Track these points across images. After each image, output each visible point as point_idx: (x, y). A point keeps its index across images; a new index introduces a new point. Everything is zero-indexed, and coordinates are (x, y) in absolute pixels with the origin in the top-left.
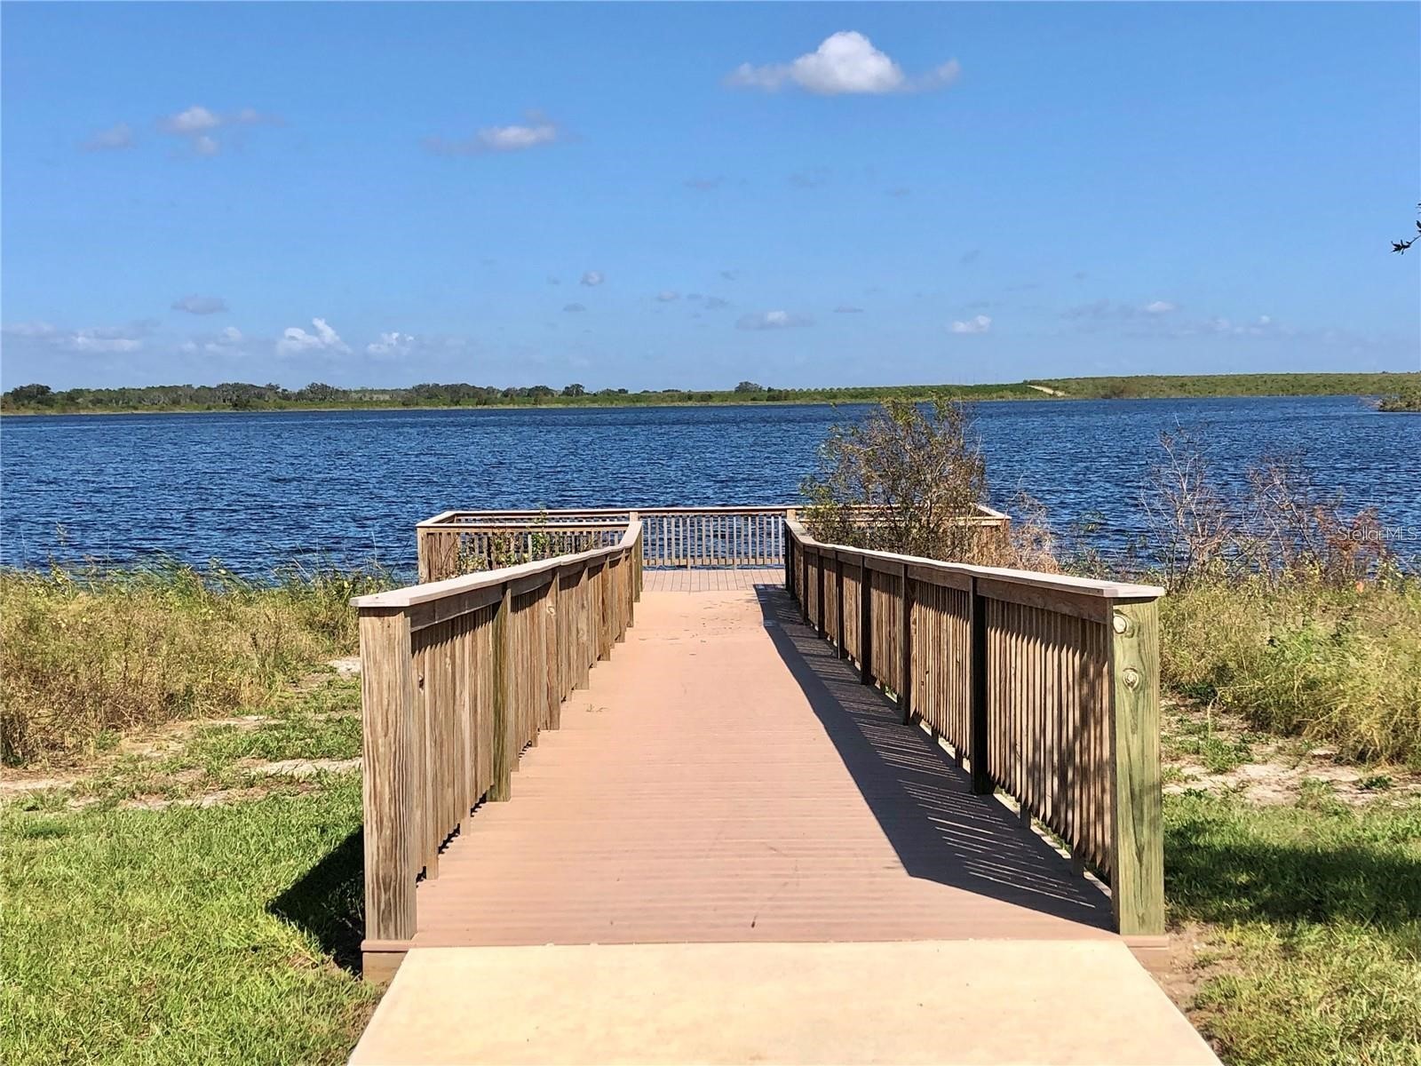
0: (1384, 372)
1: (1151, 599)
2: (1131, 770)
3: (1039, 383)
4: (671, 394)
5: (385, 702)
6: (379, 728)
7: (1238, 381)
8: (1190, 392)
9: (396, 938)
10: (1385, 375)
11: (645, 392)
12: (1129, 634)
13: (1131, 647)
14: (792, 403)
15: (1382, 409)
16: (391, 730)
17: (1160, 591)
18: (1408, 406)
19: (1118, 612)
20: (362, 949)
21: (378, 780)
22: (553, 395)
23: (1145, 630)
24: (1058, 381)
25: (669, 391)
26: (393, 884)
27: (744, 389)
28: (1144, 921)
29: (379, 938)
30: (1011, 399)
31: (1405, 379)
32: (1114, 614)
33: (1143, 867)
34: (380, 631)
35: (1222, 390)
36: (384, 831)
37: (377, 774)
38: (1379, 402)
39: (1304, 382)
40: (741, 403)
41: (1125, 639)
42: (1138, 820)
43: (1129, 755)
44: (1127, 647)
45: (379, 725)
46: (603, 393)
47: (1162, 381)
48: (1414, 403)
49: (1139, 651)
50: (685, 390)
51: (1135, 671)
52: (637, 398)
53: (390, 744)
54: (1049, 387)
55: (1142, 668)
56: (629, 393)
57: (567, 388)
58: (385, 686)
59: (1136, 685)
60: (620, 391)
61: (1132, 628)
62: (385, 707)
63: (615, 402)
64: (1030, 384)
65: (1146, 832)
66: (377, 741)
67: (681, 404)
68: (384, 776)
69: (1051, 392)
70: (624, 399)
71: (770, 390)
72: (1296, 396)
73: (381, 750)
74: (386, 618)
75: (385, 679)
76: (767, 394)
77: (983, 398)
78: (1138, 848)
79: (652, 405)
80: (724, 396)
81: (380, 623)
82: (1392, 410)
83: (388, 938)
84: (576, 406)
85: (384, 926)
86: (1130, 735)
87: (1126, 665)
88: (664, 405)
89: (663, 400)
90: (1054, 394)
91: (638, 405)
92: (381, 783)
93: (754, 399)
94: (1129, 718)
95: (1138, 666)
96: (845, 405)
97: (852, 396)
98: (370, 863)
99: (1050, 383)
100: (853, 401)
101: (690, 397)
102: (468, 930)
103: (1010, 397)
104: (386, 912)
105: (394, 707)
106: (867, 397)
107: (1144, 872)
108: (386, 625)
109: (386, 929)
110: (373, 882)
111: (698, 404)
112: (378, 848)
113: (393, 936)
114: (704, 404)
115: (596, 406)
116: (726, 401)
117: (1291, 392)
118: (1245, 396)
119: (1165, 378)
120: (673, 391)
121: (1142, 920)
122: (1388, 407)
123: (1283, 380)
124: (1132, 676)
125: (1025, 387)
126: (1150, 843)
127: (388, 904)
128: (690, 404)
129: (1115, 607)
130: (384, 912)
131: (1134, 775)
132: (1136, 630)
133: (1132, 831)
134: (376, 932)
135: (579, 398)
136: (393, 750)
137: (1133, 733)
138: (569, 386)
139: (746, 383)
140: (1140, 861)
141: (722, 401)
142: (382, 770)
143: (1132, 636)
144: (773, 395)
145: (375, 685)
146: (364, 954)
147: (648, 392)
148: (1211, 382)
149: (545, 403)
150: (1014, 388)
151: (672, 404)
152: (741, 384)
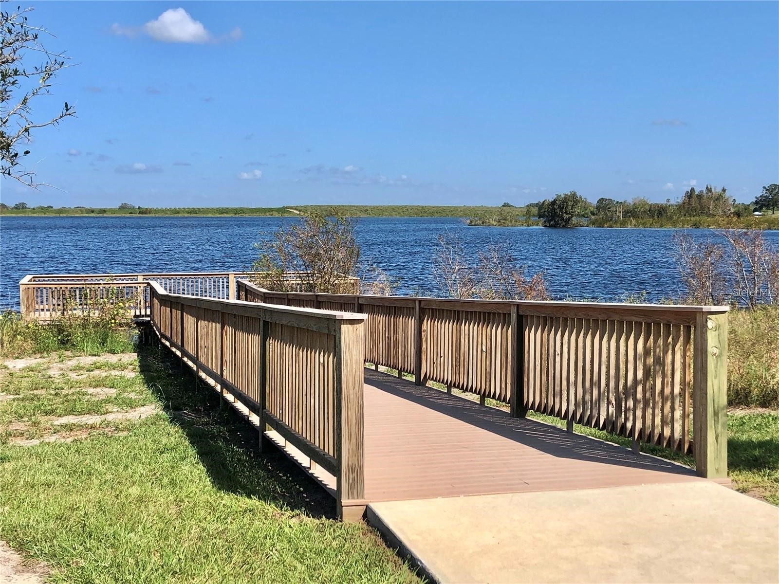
0: (464, 206)
1: (724, 312)
2: (714, 396)
3: (291, 208)
4: (81, 209)
5: (354, 371)
6: (351, 385)
7: (394, 209)
8: (370, 214)
9: (358, 498)
10: (465, 207)
11: (63, 208)
12: (714, 329)
13: (715, 336)
14: (153, 215)
15: (470, 224)
16: (357, 385)
17: (727, 308)
18: (483, 223)
19: (710, 319)
20: (343, 505)
21: (349, 413)
22: (8, 209)
23: (721, 327)
24: (302, 207)
25: (78, 207)
26: (356, 469)
27: (123, 208)
28: (718, 471)
29: (348, 499)
30: (277, 216)
31: (476, 209)
32: (708, 320)
33: (719, 445)
34: (352, 332)
35: (386, 213)
36: (352, 441)
37: (349, 409)
38: (469, 221)
39: (427, 210)
40: (123, 215)
41: (713, 332)
42: (716, 422)
43: (713, 390)
44: (714, 336)
45: (351, 383)
46: (38, 208)
47: (356, 208)
48: (486, 222)
49: (719, 338)
50: (88, 207)
51: (716, 348)
52: (60, 211)
53: (356, 393)
54: (297, 210)
55: (720, 346)
56: (54, 208)
57: (17, 205)
58: (354, 362)
59: (717, 355)
60: (48, 207)
61: (716, 326)
62: (354, 373)
63: (48, 213)
64: (286, 208)
65: (720, 427)
66: (349, 392)
67: (87, 215)
68: (353, 411)
69: (298, 213)
70: (52, 212)
71: (139, 208)
72: (423, 218)
73: (351, 396)
74: (355, 325)
75: (354, 358)
76: (138, 211)
77: (262, 215)
78: (716, 435)
79: (70, 215)
80: (113, 211)
81: (352, 328)
82: (475, 225)
83: (353, 498)
84: (23, 216)
85: (351, 492)
86: (714, 379)
87: (713, 345)
88: (77, 215)
89: (76, 212)
90: (299, 214)
91: (62, 215)
92: (351, 414)
93: (131, 213)
94: (714, 371)
95: (718, 346)
96: (184, 217)
97: (188, 213)
98: (344, 458)
99: (297, 208)
100: (189, 215)
101: (93, 211)
102: (384, 493)
103: (276, 215)
104: (353, 484)
105: (359, 373)
106: (197, 213)
107: (718, 447)
108: (355, 329)
109: (352, 494)
110: (346, 468)
111: (98, 215)
112: (349, 449)
113: (356, 497)
114: (101, 215)
115: (35, 215)
116: (114, 213)
117: (420, 215)
118: (398, 217)
119: (357, 207)
120: (81, 207)
121: (717, 470)
122: (473, 223)
123: (416, 209)
124: (716, 351)
125: (283, 210)
126: (721, 433)
127: (354, 480)
128: (92, 215)
129: (708, 316)
130: (351, 484)
131: (715, 399)
132: (718, 328)
133: (714, 427)
134: (347, 495)
135: (23, 210)
136: (358, 396)
137: (715, 378)
138: (18, 204)
139: (125, 204)
140: (717, 441)
141: (112, 214)
142: (352, 407)
143: (716, 330)
144: (142, 211)
145: (349, 361)
146: (343, 507)
147: (65, 208)
148: (381, 210)
149: (4, 213)
150: (278, 210)
151: (82, 215)
152: (122, 204)
